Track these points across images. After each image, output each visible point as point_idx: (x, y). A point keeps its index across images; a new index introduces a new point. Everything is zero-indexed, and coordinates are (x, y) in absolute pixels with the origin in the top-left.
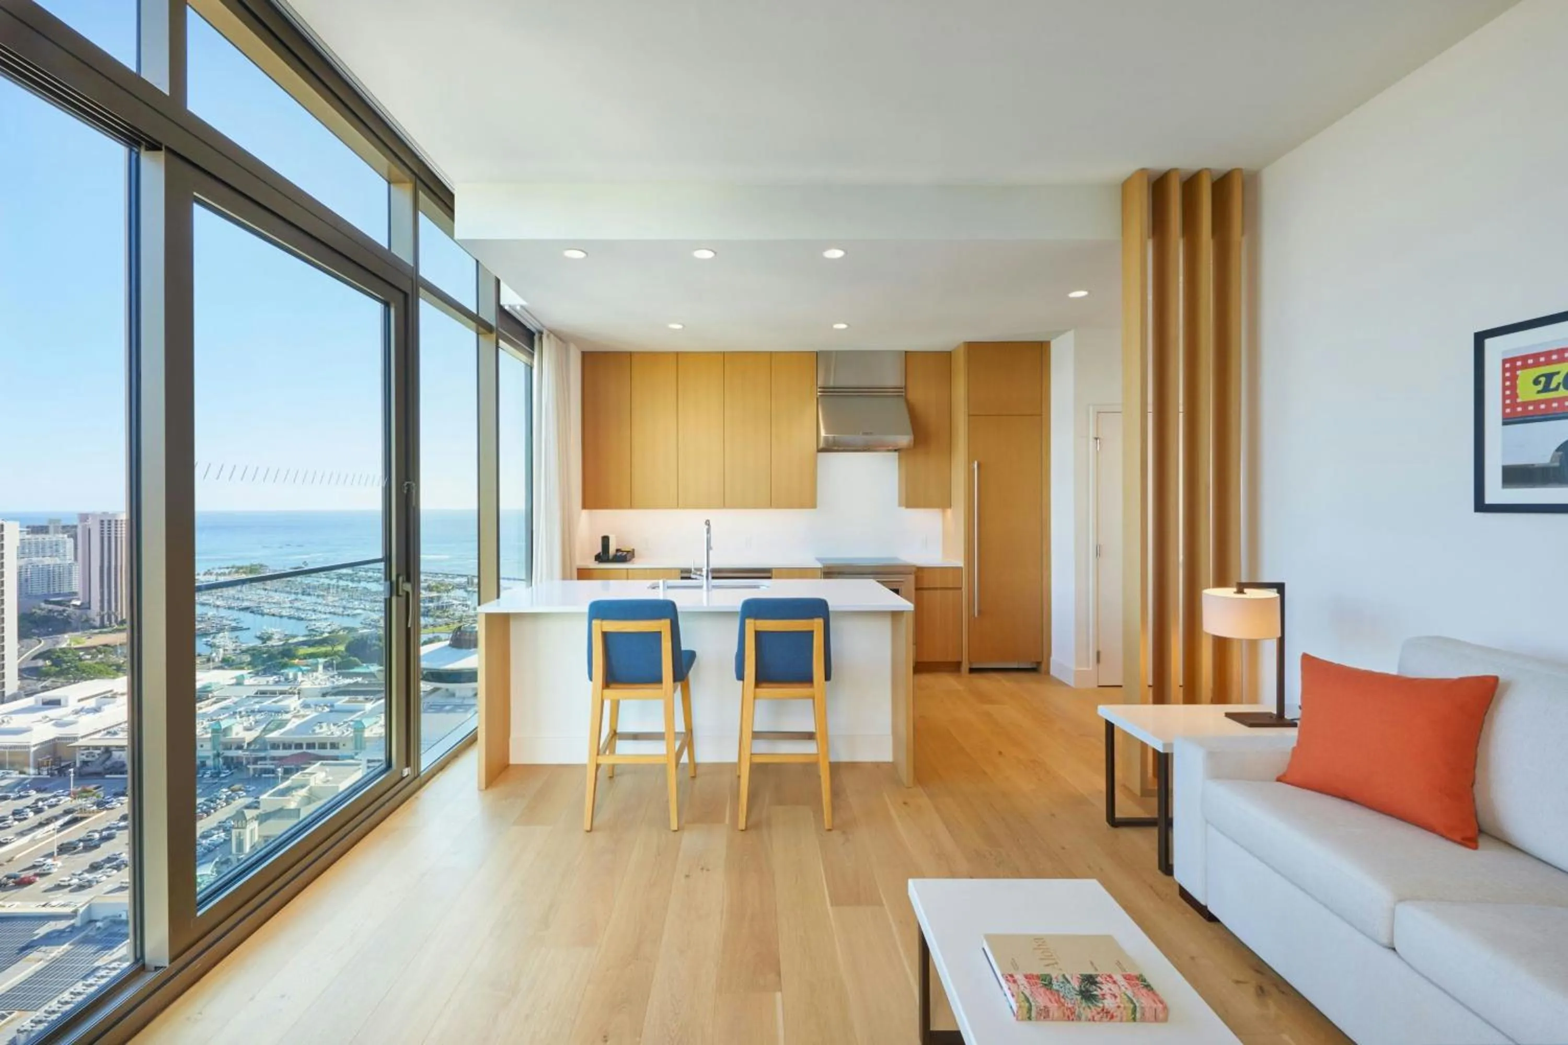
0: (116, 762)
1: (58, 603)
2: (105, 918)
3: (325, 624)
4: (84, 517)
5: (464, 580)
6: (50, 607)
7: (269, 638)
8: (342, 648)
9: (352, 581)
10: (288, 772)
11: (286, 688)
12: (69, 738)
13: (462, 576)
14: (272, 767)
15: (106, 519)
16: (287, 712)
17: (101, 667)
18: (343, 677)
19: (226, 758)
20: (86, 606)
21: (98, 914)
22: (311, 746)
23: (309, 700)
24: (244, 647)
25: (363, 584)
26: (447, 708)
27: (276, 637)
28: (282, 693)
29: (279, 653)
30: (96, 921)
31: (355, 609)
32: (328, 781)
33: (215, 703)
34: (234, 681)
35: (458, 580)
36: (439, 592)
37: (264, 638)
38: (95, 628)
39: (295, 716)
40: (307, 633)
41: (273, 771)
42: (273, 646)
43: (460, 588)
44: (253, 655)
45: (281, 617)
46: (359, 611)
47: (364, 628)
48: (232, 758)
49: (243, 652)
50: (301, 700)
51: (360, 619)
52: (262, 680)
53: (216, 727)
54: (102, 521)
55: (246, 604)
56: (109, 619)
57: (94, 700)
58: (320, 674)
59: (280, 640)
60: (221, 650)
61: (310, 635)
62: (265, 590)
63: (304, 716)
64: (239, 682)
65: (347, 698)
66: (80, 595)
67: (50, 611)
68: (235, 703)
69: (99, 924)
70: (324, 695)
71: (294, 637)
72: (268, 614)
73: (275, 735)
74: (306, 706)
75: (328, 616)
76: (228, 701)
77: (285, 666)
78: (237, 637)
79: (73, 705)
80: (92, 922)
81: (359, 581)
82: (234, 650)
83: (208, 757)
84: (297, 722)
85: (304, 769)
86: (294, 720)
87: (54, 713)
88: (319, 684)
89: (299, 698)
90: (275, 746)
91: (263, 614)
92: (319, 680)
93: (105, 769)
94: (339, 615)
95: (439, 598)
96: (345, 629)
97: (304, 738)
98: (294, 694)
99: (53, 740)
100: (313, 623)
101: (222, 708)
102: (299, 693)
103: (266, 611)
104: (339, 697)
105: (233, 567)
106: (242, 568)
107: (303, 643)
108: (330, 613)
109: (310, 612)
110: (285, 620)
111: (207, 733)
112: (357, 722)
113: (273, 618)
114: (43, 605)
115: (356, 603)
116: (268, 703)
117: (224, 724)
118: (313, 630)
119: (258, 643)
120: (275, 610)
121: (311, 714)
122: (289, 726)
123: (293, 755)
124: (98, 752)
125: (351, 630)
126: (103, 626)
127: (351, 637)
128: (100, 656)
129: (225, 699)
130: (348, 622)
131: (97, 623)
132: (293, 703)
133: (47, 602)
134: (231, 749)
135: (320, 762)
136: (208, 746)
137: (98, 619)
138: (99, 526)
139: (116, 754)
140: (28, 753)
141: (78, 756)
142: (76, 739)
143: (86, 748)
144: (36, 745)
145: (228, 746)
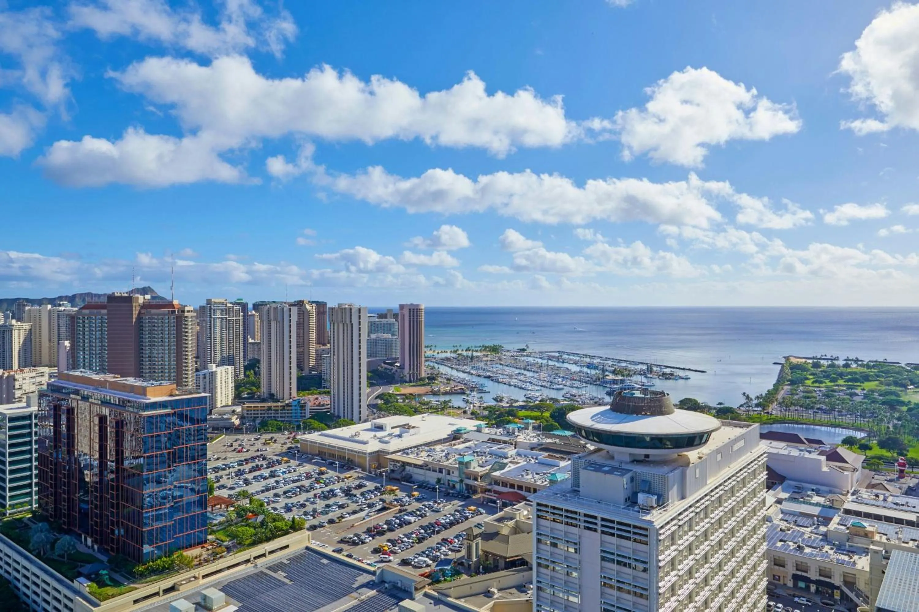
0: (407, 474)
1: (389, 364)
2: (390, 582)
3: (537, 394)
4: (402, 307)
5: (645, 367)
6: (386, 366)
7: (501, 401)
8: (547, 414)
9: (558, 361)
10: (505, 505)
11: (507, 439)
12: (386, 452)
13: (642, 363)
14: (495, 498)
15: (412, 308)
16: (506, 458)
17: (406, 408)
18: (546, 437)
19: (467, 485)
20: (402, 367)
21: (388, 578)
22: (520, 488)
23: (522, 451)
24: (485, 405)
25: (566, 365)
26: (606, 469)
27: (505, 400)
28: (505, 442)
29: (506, 413)
30: (385, 582)
31: (559, 385)
32: (529, 518)
33: (463, 443)
34: (475, 428)
35: (640, 367)
36: (623, 376)
37: (498, 399)
38: (406, 382)
39: (511, 462)
40: (525, 399)
41: (494, 502)
42: (503, 407)
43: (641, 374)
44: (490, 412)
45: (510, 385)
46: (561, 386)
47: (565, 400)
48: (471, 486)
49: (485, 409)
50: (516, 450)
51: (564, 392)
52: (494, 430)
53: (462, 460)
54: (410, 310)
55: (489, 374)
56: (414, 377)
57: (398, 429)
58: (530, 432)
59: (507, 403)
60: (472, 406)
61: (526, 401)
62: (501, 364)
63: (517, 463)
64: (479, 430)
65: (546, 454)
66: (400, 360)
67: (386, 369)
68: (476, 445)
69: (386, 585)
70: (532, 449)
71: (517, 401)
72: (501, 383)
73: (497, 474)
74: (519, 455)
75: (539, 388)
76: (471, 443)
77: (509, 422)
78: (481, 398)
79: (389, 431)
80: (383, 582)
81: (563, 362)
82: (480, 407)
83: (457, 482)
84: (513, 466)
85: (515, 505)
86: (510, 464)
87: (380, 434)
88: (529, 440)
89: (515, 448)
90: (497, 483)
91: (499, 382)
92: (529, 437)
93: (402, 478)
94: (546, 387)
95: (622, 381)
96: (551, 399)
97: (516, 479)
98: (512, 444)
99: (378, 451)
100: (529, 392)
101: (467, 447)
102: (515, 445)
103: (500, 380)
104: (541, 453)
105: (483, 346)
106: (488, 347)
107: (522, 408)
108: (542, 386)
109: (528, 384)
110: (513, 387)
111: (456, 464)
112: (552, 474)
113: (505, 386)
114: (383, 365)
115: (560, 380)
116: (495, 448)
117: (467, 459)
118: (529, 398)
119: (493, 403)
120: (506, 380)
121: (522, 462)
122: (507, 469)
123: (509, 492)
124: (399, 465)
125: (555, 400)
126: (410, 381)
127: (555, 406)
128: (407, 401)
129: (469, 441)
130: (553, 394)
131: (408, 379)
132: (511, 451)
133: (385, 363)
134: (470, 479)
135: (524, 502)
136: (456, 473)
137: (408, 376)
138: (408, 313)
139: (408, 468)
140: (366, 458)
141: (389, 465)
142: (388, 453)
143: (393, 461)
144: (370, 454)
145: (468, 477)
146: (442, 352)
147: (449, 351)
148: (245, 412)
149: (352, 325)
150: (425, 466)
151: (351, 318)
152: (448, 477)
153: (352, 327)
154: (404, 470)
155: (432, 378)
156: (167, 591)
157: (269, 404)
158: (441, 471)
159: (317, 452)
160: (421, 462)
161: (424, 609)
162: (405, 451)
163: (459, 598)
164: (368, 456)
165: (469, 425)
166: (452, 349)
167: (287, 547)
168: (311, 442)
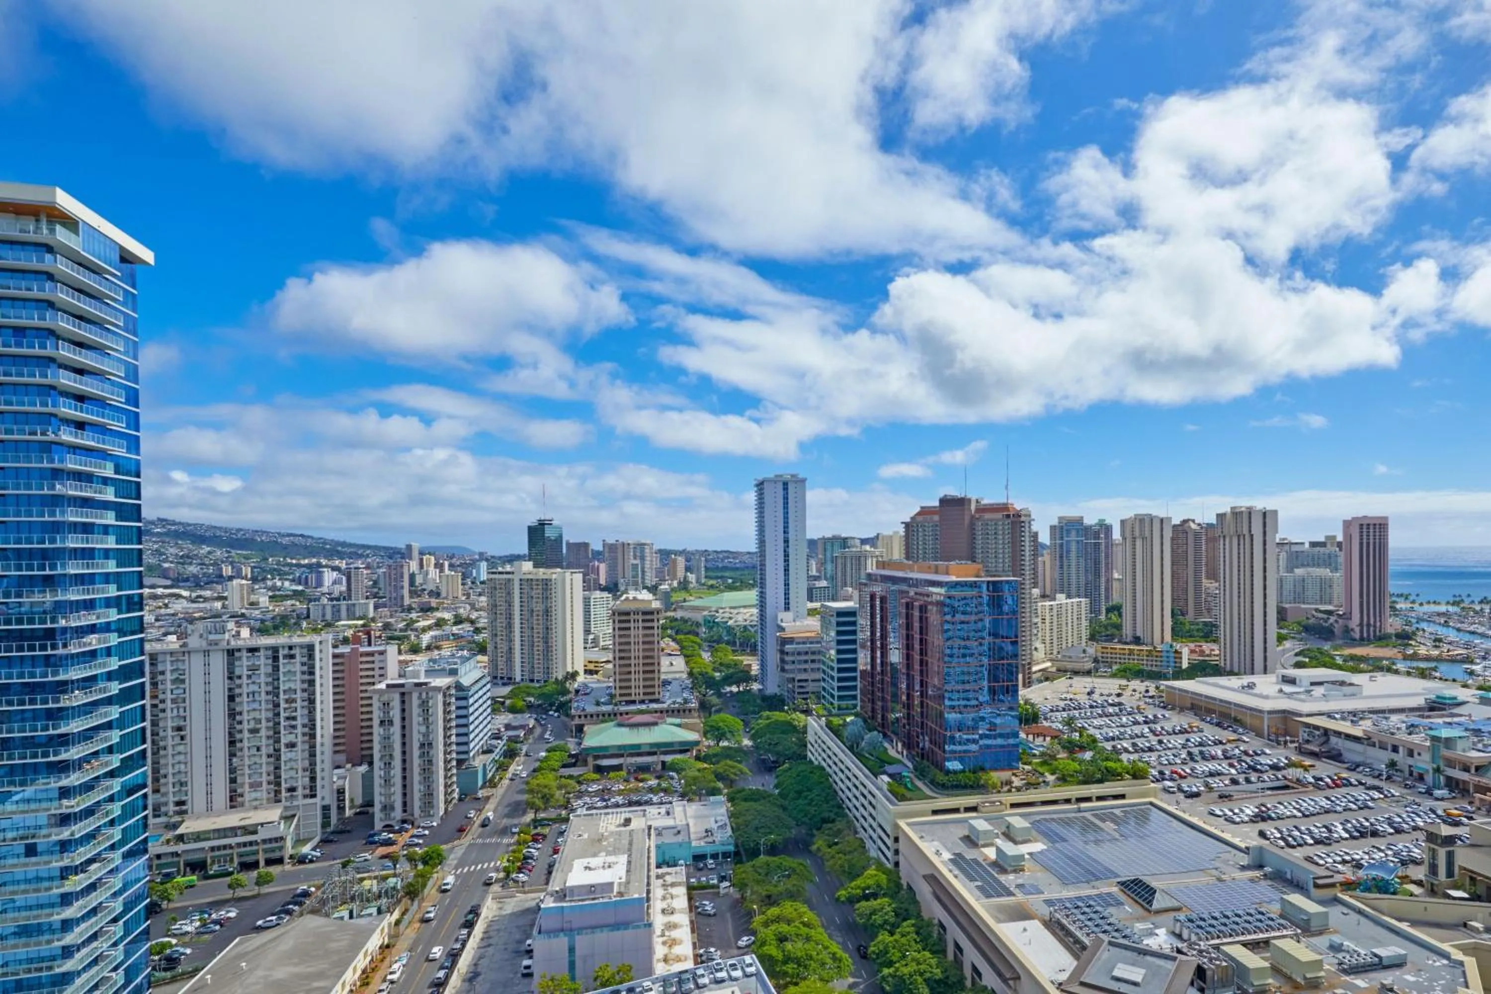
0: (1332, 749)
1: (1325, 612)
2: (1274, 868)
6: (1315, 613)
12: (1298, 714)
15: (1365, 522)
19: (1448, 777)
20: (1347, 617)
30: (1266, 866)
34: (1476, 699)
38: (1354, 640)
53: (1436, 735)
54: (1363, 527)
56: (1369, 634)
64: (1484, 702)
66: (1344, 607)
67: (1318, 619)
69: (1266, 870)
83: (1427, 771)
87: (1289, 689)
99: (1283, 711)
117: (1446, 734)
124: (1317, 733)
126: (1361, 640)
131: (1357, 636)
133: (1318, 611)
136: (1426, 756)
137: (1357, 630)
138: (1358, 530)
139: (1334, 740)
140: (1262, 718)
141: (1301, 733)
142: (1301, 715)
143: (1308, 725)
144: (1270, 712)
145: (1451, 763)
146: (1429, 603)
147: (1444, 602)
148: (1099, 654)
149: (1252, 536)
150: (1366, 740)
151: (1250, 527)
152: (1410, 761)
153: (1252, 540)
154: (1327, 741)
155: (1404, 637)
156: (968, 810)
157: (1132, 647)
158: (1395, 749)
159: (1189, 705)
160: (1357, 732)
161: (1326, 914)
162: (1330, 715)
163: (1400, 920)
164: (1266, 716)
165: (1462, 694)
166: (1451, 600)
167: (1123, 797)
168: (1180, 690)
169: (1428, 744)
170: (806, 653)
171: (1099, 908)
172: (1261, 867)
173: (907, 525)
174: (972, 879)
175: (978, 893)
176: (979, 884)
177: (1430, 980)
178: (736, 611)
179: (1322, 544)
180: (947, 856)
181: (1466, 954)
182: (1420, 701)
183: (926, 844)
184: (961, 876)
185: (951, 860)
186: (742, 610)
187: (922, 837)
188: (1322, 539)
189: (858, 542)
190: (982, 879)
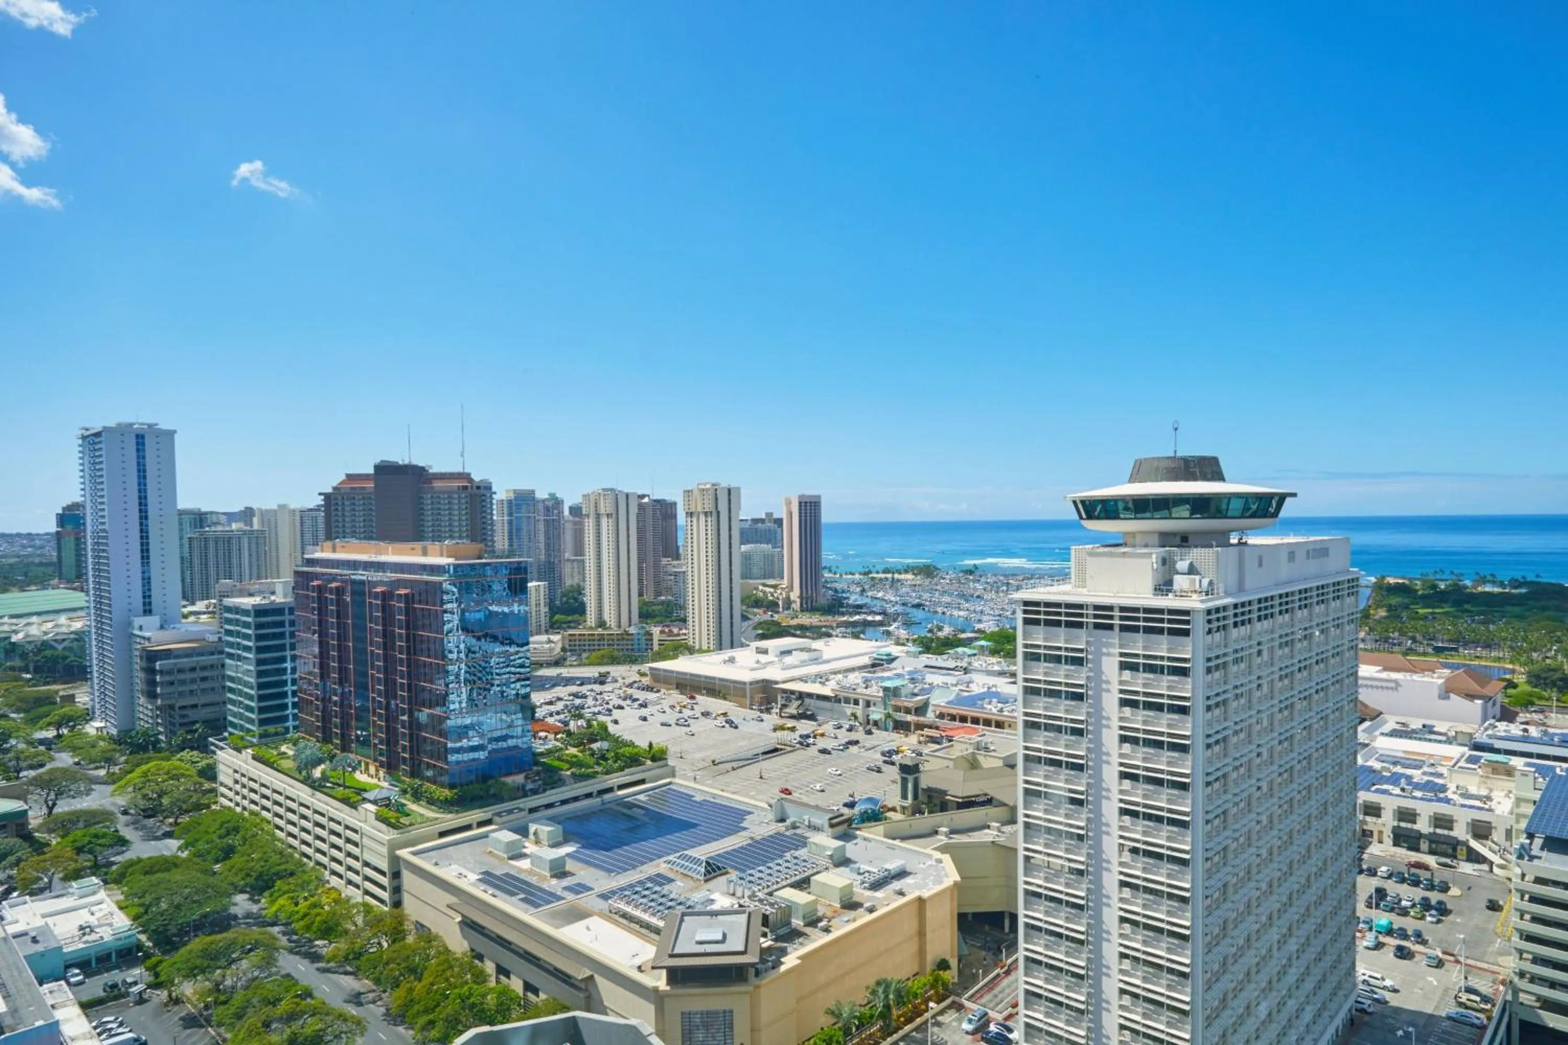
1: (770, 586)
6: (766, 589)
7: (940, 630)
14: (938, 736)
15: (804, 500)
18: (1010, 665)
19: (896, 721)
20: (789, 589)
24: (915, 637)
27: (946, 630)
28: (949, 670)
30: (786, 820)
33: (888, 670)
34: (905, 654)
37: (935, 631)
39: (960, 690)
41: (937, 742)
48: (901, 722)
49: (915, 641)
52: (932, 657)
54: (800, 503)
55: (918, 601)
58: (987, 659)
59: (949, 634)
60: (895, 638)
61: (977, 632)
63: (969, 691)
67: (765, 593)
68: (907, 672)
71: (963, 632)
87: (765, 659)
88: (986, 667)
90: (941, 716)
92: (985, 664)
97: (969, 710)
98: (960, 672)
99: (763, 680)
101: (894, 675)
111: (879, 692)
114: (761, 588)
119: (929, 635)
121: (977, 690)
123: (958, 728)
124: (794, 697)
126: (802, 609)
131: (798, 607)
133: (764, 585)
134: (900, 712)
136: (880, 705)
137: (798, 601)
138: (798, 508)
139: (808, 701)
140: (745, 689)
141: (780, 699)
142: (777, 683)
143: (784, 691)
144: (751, 683)
145: (898, 709)
146: (847, 574)
147: (857, 573)
148: (567, 643)
149: (718, 513)
150: (833, 698)
151: (716, 504)
152: (867, 711)
153: (718, 517)
154: (802, 703)
156: (481, 824)
157: (601, 632)
158: (856, 702)
159: (674, 685)
160: (826, 691)
161: (844, 847)
162: (802, 679)
163: (894, 839)
164: (748, 687)
165: (895, 650)
166: (862, 571)
167: (642, 782)
168: (665, 671)
169: (881, 694)
170: (193, 669)
171: (657, 888)
172: (782, 820)
173: (327, 497)
174: (512, 894)
175: (525, 906)
176: (522, 896)
177: (924, 879)
178: (24, 621)
179: (762, 521)
180: (473, 877)
181: (943, 853)
182: (866, 660)
183: (445, 869)
184: (497, 893)
185: (480, 880)
186: (34, 619)
187: (436, 864)
188: (764, 516)
189: (223, 519)
190: (523, 891)
